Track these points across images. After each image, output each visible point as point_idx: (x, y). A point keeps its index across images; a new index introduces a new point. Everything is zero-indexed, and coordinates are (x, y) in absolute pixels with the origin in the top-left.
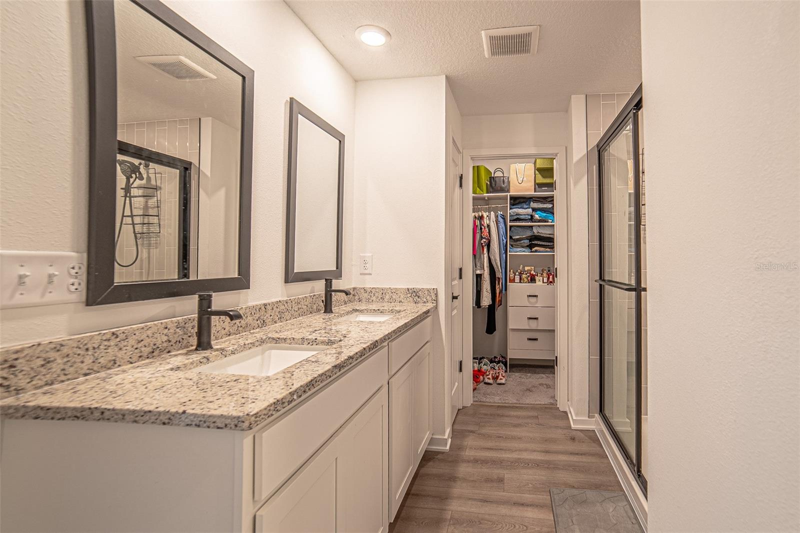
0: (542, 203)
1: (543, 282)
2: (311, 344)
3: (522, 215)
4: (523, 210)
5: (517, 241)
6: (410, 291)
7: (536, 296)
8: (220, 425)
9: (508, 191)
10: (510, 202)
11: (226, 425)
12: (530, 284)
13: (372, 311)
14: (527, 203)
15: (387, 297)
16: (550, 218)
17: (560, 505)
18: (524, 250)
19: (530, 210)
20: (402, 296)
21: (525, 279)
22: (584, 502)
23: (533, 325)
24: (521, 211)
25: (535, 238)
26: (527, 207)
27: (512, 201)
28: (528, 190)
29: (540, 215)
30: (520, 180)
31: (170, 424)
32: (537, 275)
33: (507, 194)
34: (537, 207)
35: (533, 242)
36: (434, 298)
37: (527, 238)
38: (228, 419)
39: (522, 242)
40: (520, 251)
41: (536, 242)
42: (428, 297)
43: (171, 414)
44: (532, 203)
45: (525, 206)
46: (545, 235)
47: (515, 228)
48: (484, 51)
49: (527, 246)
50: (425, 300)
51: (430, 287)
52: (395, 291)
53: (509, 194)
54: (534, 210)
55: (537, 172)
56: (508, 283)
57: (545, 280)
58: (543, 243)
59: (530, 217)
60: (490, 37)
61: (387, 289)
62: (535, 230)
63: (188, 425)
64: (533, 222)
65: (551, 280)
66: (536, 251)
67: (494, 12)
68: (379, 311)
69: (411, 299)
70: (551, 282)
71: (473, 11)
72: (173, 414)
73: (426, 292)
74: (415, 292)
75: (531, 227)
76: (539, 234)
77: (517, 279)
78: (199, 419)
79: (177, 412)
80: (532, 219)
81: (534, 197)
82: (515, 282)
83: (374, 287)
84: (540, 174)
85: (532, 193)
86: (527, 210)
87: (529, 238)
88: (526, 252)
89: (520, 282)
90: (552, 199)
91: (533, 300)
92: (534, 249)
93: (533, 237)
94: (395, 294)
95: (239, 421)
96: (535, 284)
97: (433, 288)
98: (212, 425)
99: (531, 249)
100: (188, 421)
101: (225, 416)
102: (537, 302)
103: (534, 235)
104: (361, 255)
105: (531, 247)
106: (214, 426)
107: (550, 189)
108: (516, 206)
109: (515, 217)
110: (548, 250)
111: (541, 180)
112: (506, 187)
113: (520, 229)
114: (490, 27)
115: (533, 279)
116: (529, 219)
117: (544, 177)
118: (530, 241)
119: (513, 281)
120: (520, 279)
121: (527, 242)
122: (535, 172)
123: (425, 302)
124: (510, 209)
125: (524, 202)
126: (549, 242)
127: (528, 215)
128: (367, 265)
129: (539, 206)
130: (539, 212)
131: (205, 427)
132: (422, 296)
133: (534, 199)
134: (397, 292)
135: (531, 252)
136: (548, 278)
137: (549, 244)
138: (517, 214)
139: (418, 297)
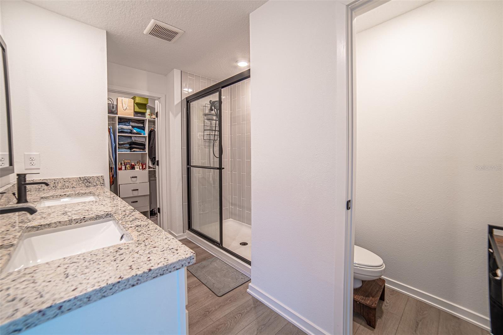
0: (136, 122)
1: (140, 169)
2: (79, 222)
3: (125, 129)
4: (126, 126)
5: (121, 145)
6: (82, 179)
7: (136, 177)
8: (178, 267)
9: (117, 114)
10: (118, 121)
11: (183, 265)
12: (131, 170)
13: (59, 196)
14: (128, 122)
15: (60, 185)
16: (143, 132)
17: (196, 273)
18: (127, 150)
19: (130, 127)
20: (75, 183)
21: (128, 168)
22: (204, 267)
23: (136, 193)
24: (125, 127)
25: (133, 143)
26: (129, 125)
27: (119, 120)
28: (130, 115)
29: (136, 130)
30: (124, 108)
31: (139, 283)
32: (136, 165)
33: (116, 115)
34: (134, 125)
35: (132, 146)
36: (102, 182)
37: (128, 143)
38: (184, 261)
39: (125, 145)
40: (124, 151)
41: (134, 146)
42: (97, 182)
43: (139, 276)
44: (131, 123)
45: (127, 124)
46: (139, 142)
47: (121, 137)
48: (145, 29)
49: (128, 148)
50: (95, 184)
51: (99, 175)
52: (67, 180)
53: (117, 116)
54: (133, 127)
55: (135, 105)
56: (118, 171)
57: (141, 168)
58: (138, 147)
59: (130, 131)
60: (156, 25)
61: (60, 179)
62: (133, 139)
63: (154, 278)
64: (132, 134)
65: (144, 167)
66: (134, 151)
67: (167, 14)
68: (65, 196)
69: (83, 185)
70: (144, 169)
71: (156, 7)
72: (141, 275)
73: (96, 179)
74: (86, 179)
75: (131, 137)
76: (135, 141)
77: (123, 168)
78: (163, 270)
79: (144, 272)
80: (131, 132)
81: (132, 119)
82: (122, 170)
83: (44, 178)
84: (137, 106)
85: (132, 116)
86: (129, 126)
87: (129, 143)
88: (128, 152)
89: (125, 170)
90: (143, 121)
91: (134, 179)
92: (133, 150)
93: (132, 143)
94: (68, 182)
95: (191, 259)
96: (134, 170)
97: (101, 175)
98: (173, 270)
99: (131, 150)
100: (154, 275)
101: (182, 260)
102: (136, 180)
103: (132, 142)
104: (25, 153)
105: (131, 148)
106: (174, 269)
107: (142, 115)
108: (121, 124)
109: (121, 130)
110: (141, 150)
111: (137, 109)
112: (115, 111)
113: (124, 138)
114: (158, 20)
115: (133, 167)
116: (129, 132)
117: (139, 108)
118: (130, 145)
119: (120, 169)
120: (125, 168)
121: (128, 146)
122: (134, 105)
123: (95, 186)
124: (118, 125)
125: (127, 122)
126: (141, 146)
127: (129, 129)
128: (33, 162)
129: (135, 125)
130: (136, 129)
131: (168, 273)
132: (92, 181)
133: (132, 120)
134: (69, 181)
135: (131, 152)
136: (143, 167)
137: (142, 147)
138: (121, 129)
139: (89, 183)
